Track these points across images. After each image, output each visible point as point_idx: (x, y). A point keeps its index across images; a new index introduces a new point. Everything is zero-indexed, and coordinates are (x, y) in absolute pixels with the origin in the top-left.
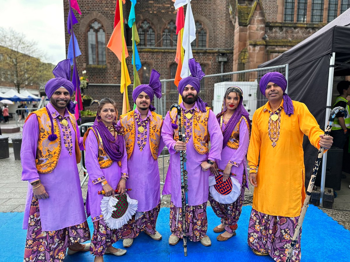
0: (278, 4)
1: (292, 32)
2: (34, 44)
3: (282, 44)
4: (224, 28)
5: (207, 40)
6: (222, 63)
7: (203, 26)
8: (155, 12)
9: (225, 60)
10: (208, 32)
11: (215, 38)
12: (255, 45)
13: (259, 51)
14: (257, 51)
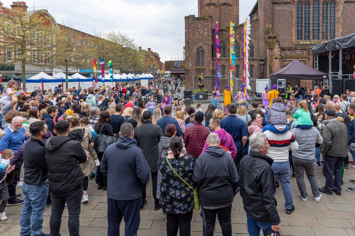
0: (292, 31)
1: (295, 51)
2: (133, 40)
3: (290, 57)
4: (263, 45)
5: (255, 50)
6: (262, 65)
7: (252, 43)
8: (226, 37)
9: (264, 63)
10: (255, 46)
11: (259, 50)
12: (276, 59)
13: (278, 61)
14: (277, 61)
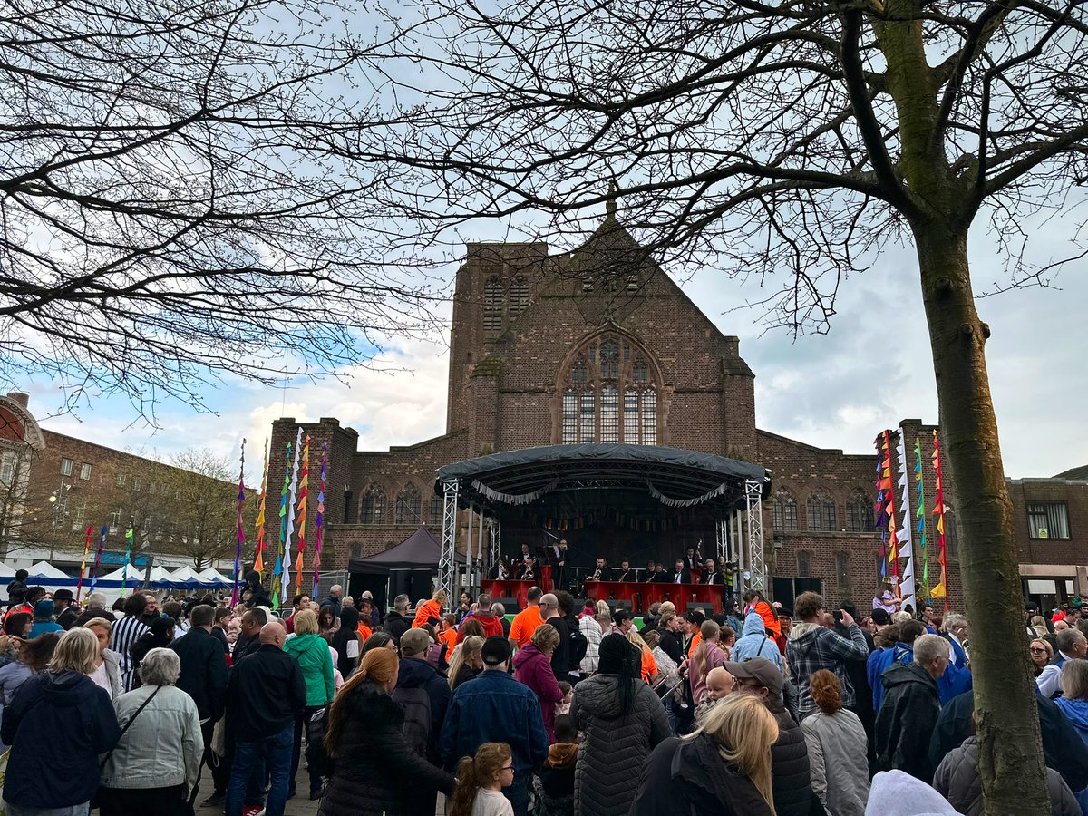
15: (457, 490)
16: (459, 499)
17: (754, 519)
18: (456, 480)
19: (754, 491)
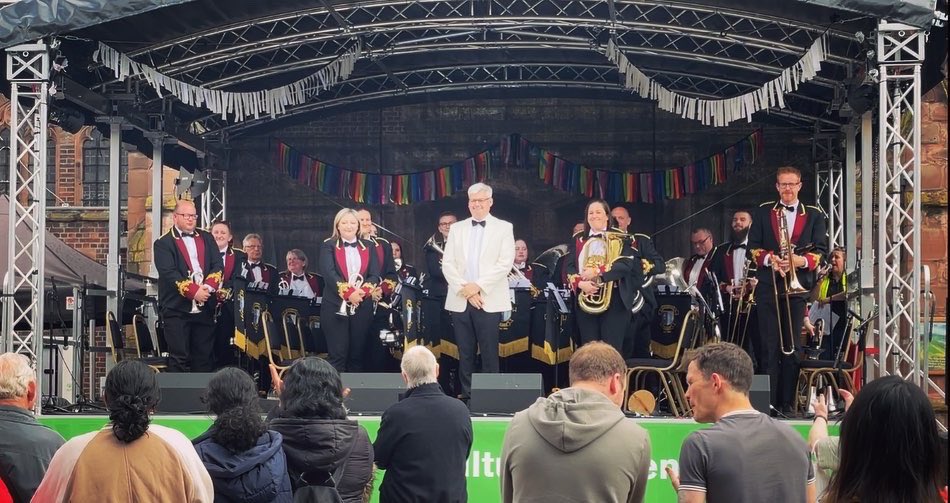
15: (45, 75)
16: (53, 104)
17: (899, 138)
18: (40, 46)
19: (904, 55)
